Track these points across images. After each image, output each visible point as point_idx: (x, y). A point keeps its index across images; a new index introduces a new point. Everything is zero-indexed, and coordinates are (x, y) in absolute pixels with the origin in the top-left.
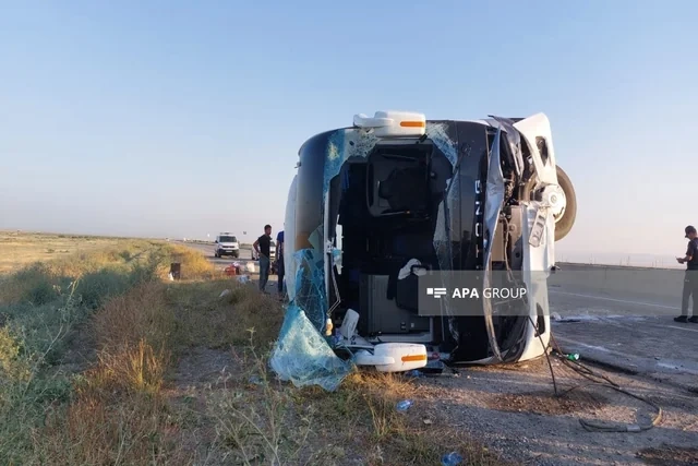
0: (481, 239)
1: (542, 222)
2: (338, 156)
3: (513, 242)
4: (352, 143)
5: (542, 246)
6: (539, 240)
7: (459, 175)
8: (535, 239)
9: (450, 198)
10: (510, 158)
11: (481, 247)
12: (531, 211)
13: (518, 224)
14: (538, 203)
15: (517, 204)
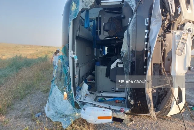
0: (147, 51)
1: (184, 41)
2: (76, 8)
3: (166, 53)
4: (83, 1)
5: (183, 55)
6: (182, 51)
7: (136, 16)
8: (180, 51)
9: (130, 28)
10: (167, 5)
11: (146, 56)
12: (178, 36)
13: (170, 43)
14: (182, 31)
15: (170, 32)
